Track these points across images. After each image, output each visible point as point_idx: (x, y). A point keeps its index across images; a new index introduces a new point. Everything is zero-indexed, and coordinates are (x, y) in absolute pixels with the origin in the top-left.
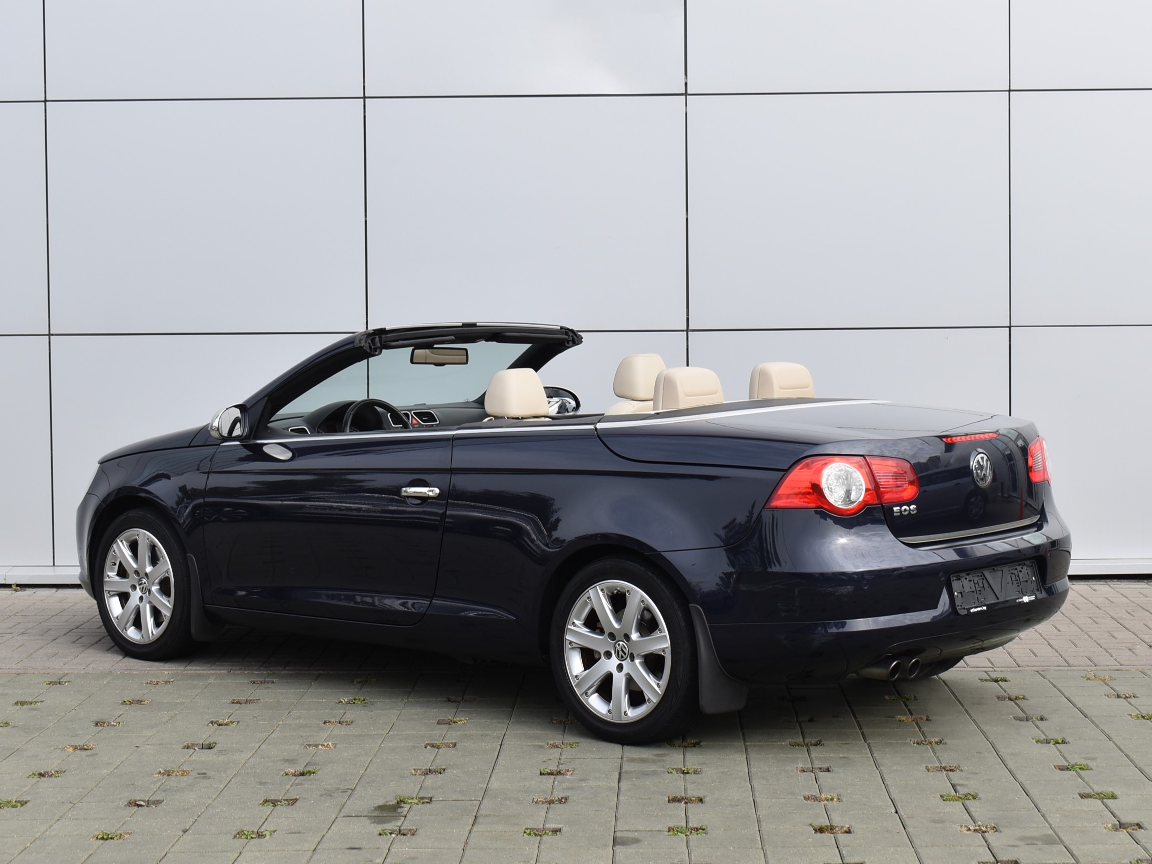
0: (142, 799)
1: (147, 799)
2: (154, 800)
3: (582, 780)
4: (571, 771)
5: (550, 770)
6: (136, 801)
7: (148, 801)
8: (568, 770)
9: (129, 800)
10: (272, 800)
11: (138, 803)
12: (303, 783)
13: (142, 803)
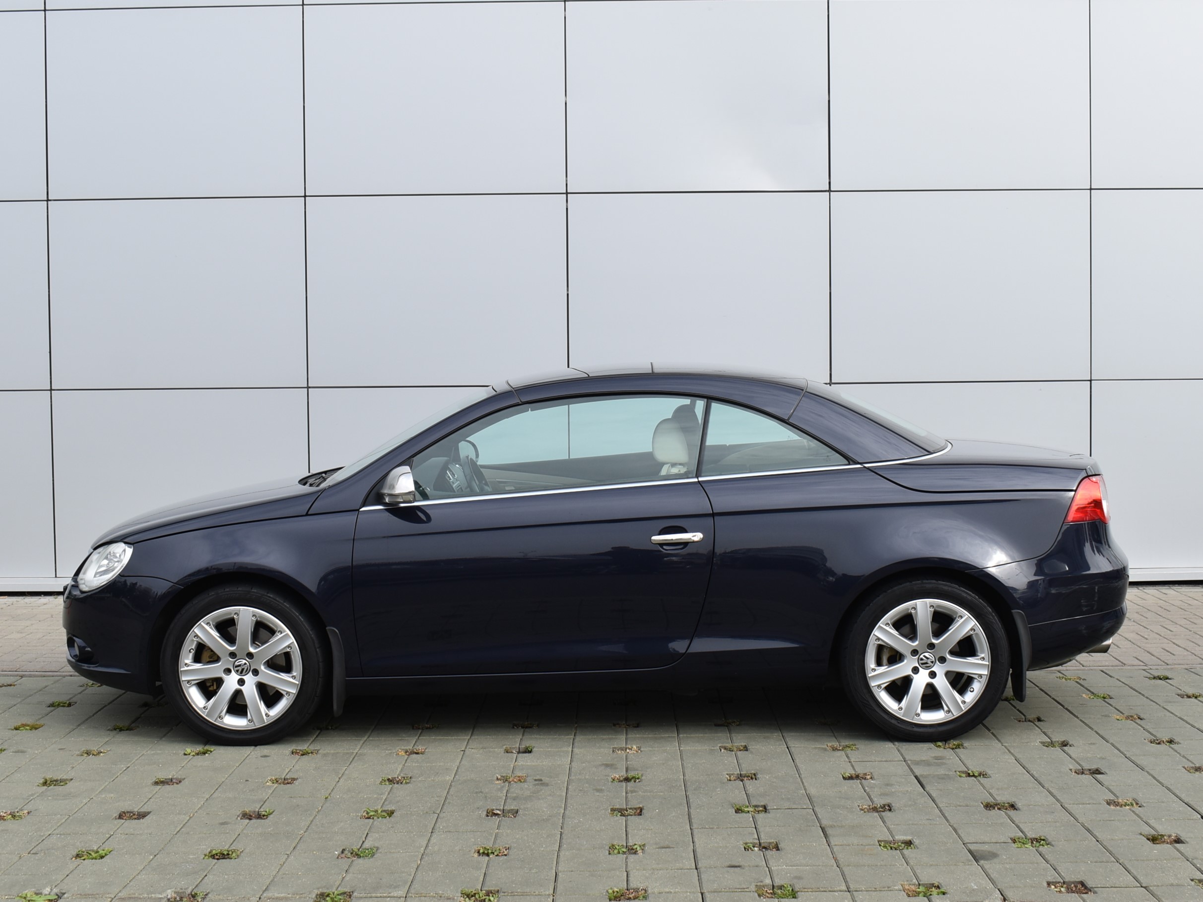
0: (498, 808)
1: (502, 808)
2: (509, 809)
3: (887, 785)
4: (869, 775)
5: (850, 774)
6: (493, 810)
7: (503, 810)
8: (866, 774)
9: (486, 809)
10: (617, 809)
11: (494, 812)
12: (636, 789)
13: (498, 812)
